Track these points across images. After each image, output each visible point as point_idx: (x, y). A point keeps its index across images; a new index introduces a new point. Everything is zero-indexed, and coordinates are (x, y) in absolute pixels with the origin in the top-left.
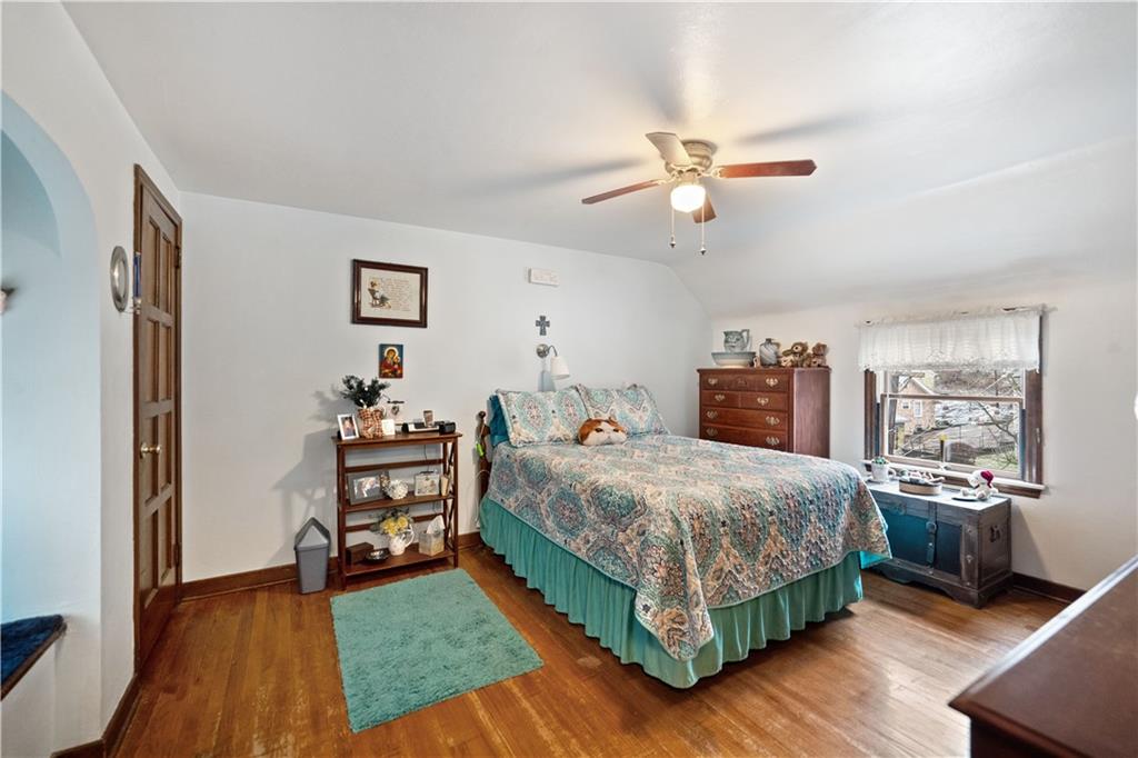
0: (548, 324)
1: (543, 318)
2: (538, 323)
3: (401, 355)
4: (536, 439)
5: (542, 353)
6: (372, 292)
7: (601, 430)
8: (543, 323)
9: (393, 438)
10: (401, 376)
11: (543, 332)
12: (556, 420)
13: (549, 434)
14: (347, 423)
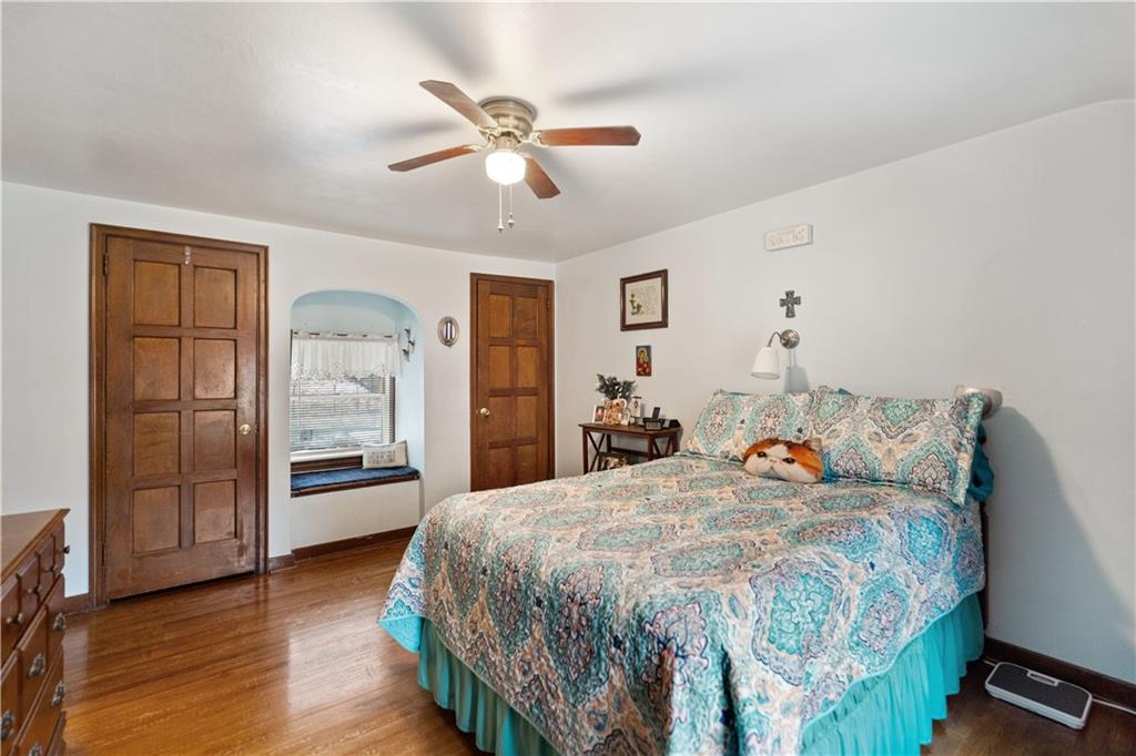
0: (797, 301)
1: (789, 294)
2: (783, 302)
3: (649, 355)
4: (703, 451)
5: (789, 342)
6: (632, 302)
7: (765, 455)
8: (790, 302)
9: (626, 429)
10: (649, 374)
11: (790, 314)
12: (739, 434)
13: (723, 448)
14: (600, 411)
